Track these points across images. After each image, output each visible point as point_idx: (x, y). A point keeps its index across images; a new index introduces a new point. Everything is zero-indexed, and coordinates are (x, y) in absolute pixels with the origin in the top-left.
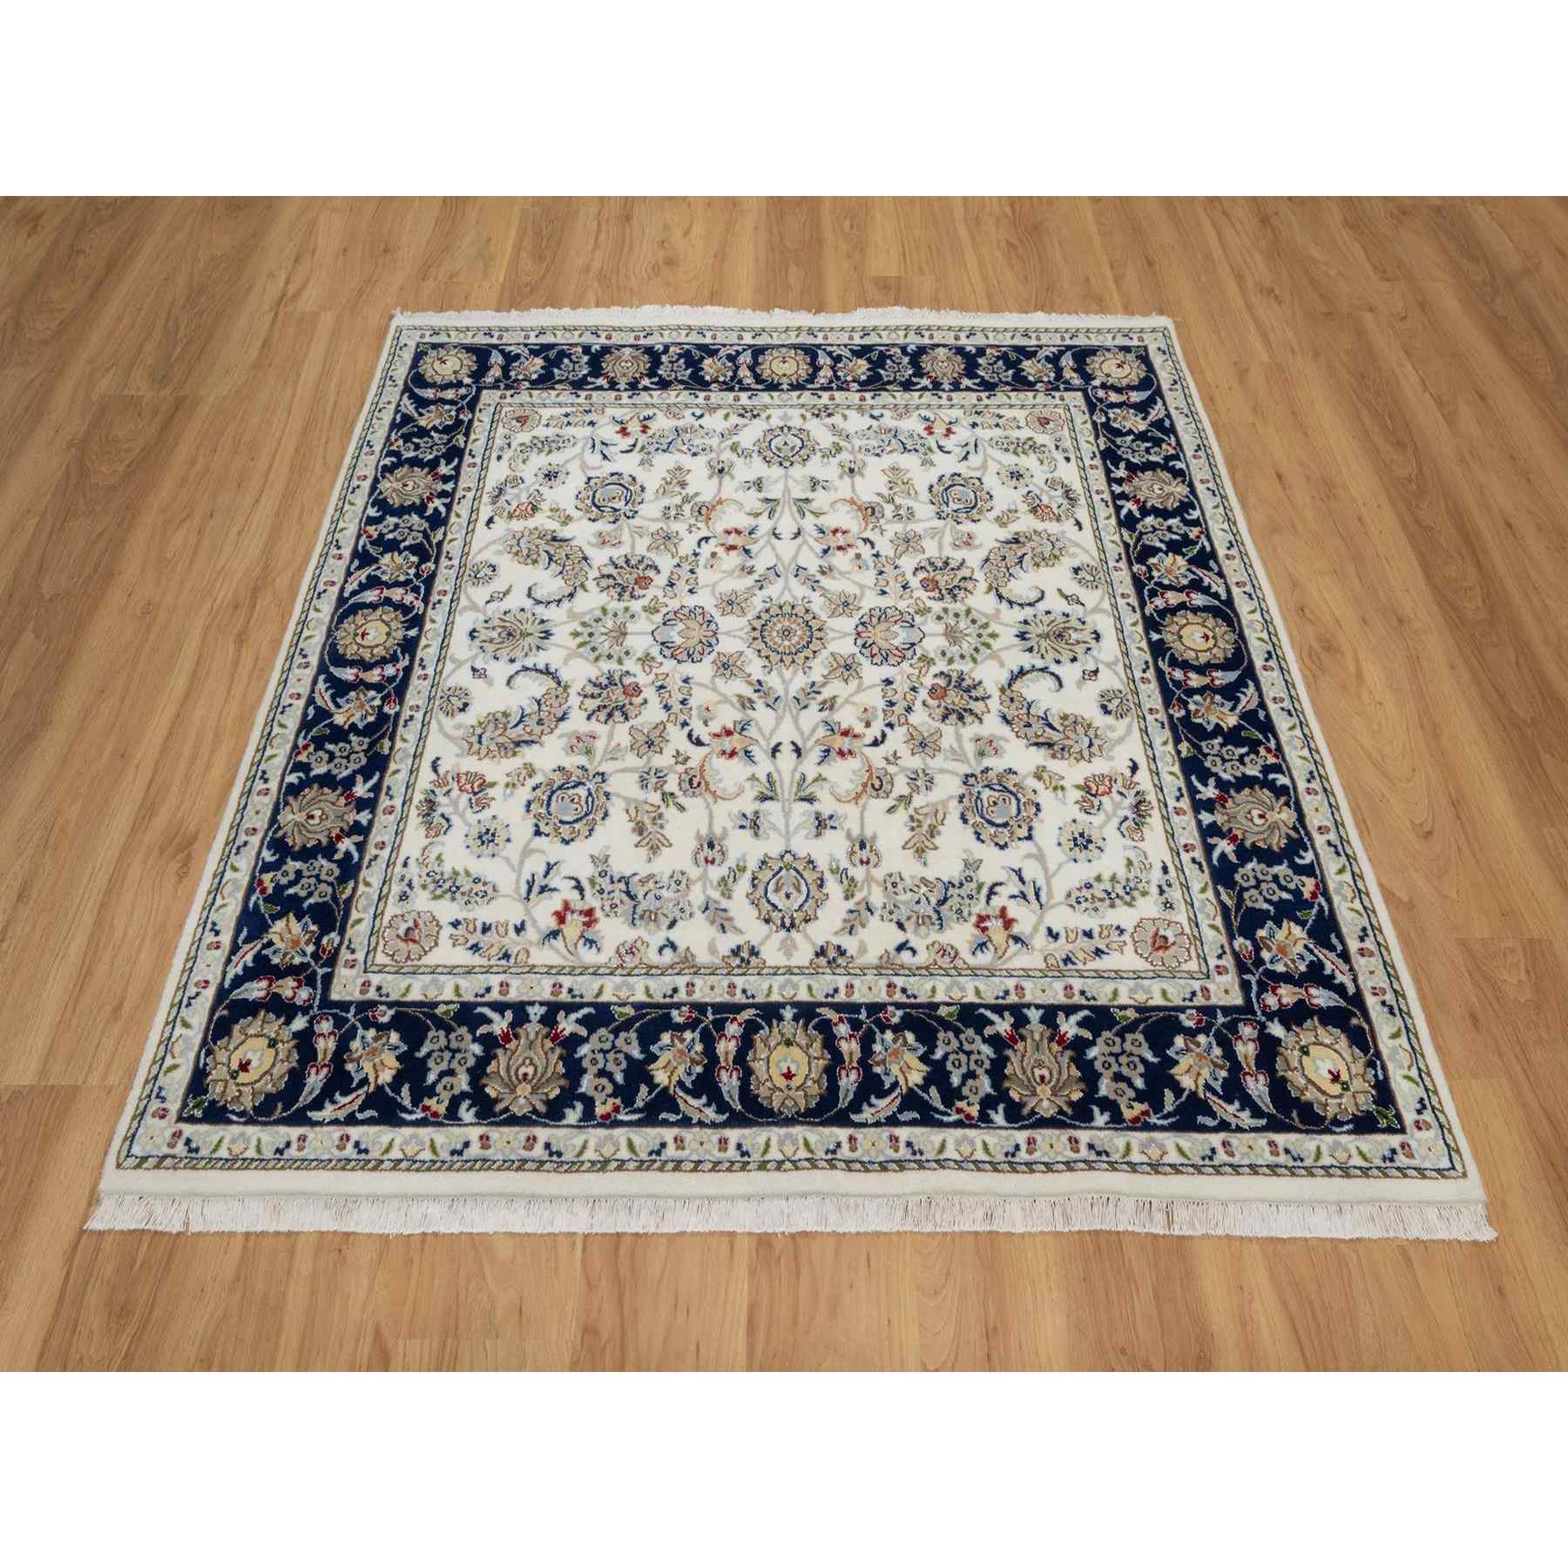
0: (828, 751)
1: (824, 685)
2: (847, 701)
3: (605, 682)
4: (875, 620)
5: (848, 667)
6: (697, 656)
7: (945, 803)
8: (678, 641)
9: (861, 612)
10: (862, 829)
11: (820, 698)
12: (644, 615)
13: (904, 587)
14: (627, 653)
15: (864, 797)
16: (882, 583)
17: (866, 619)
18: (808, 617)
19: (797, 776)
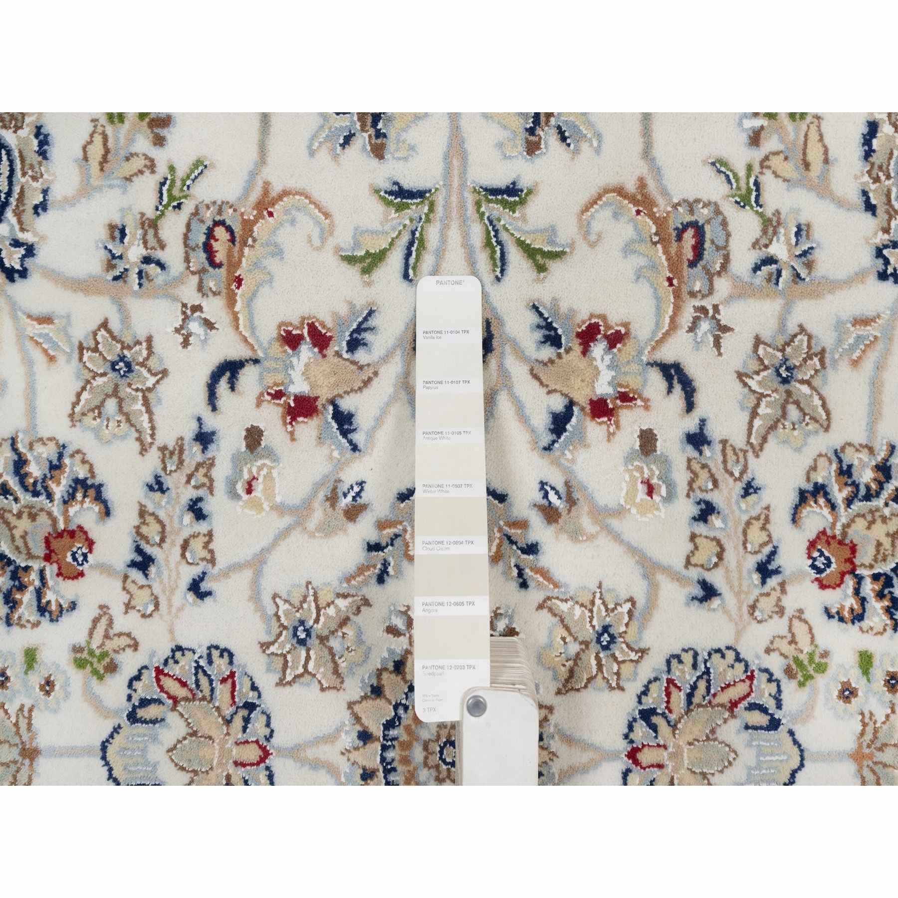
12: (77, 678)
13: (765, 570)
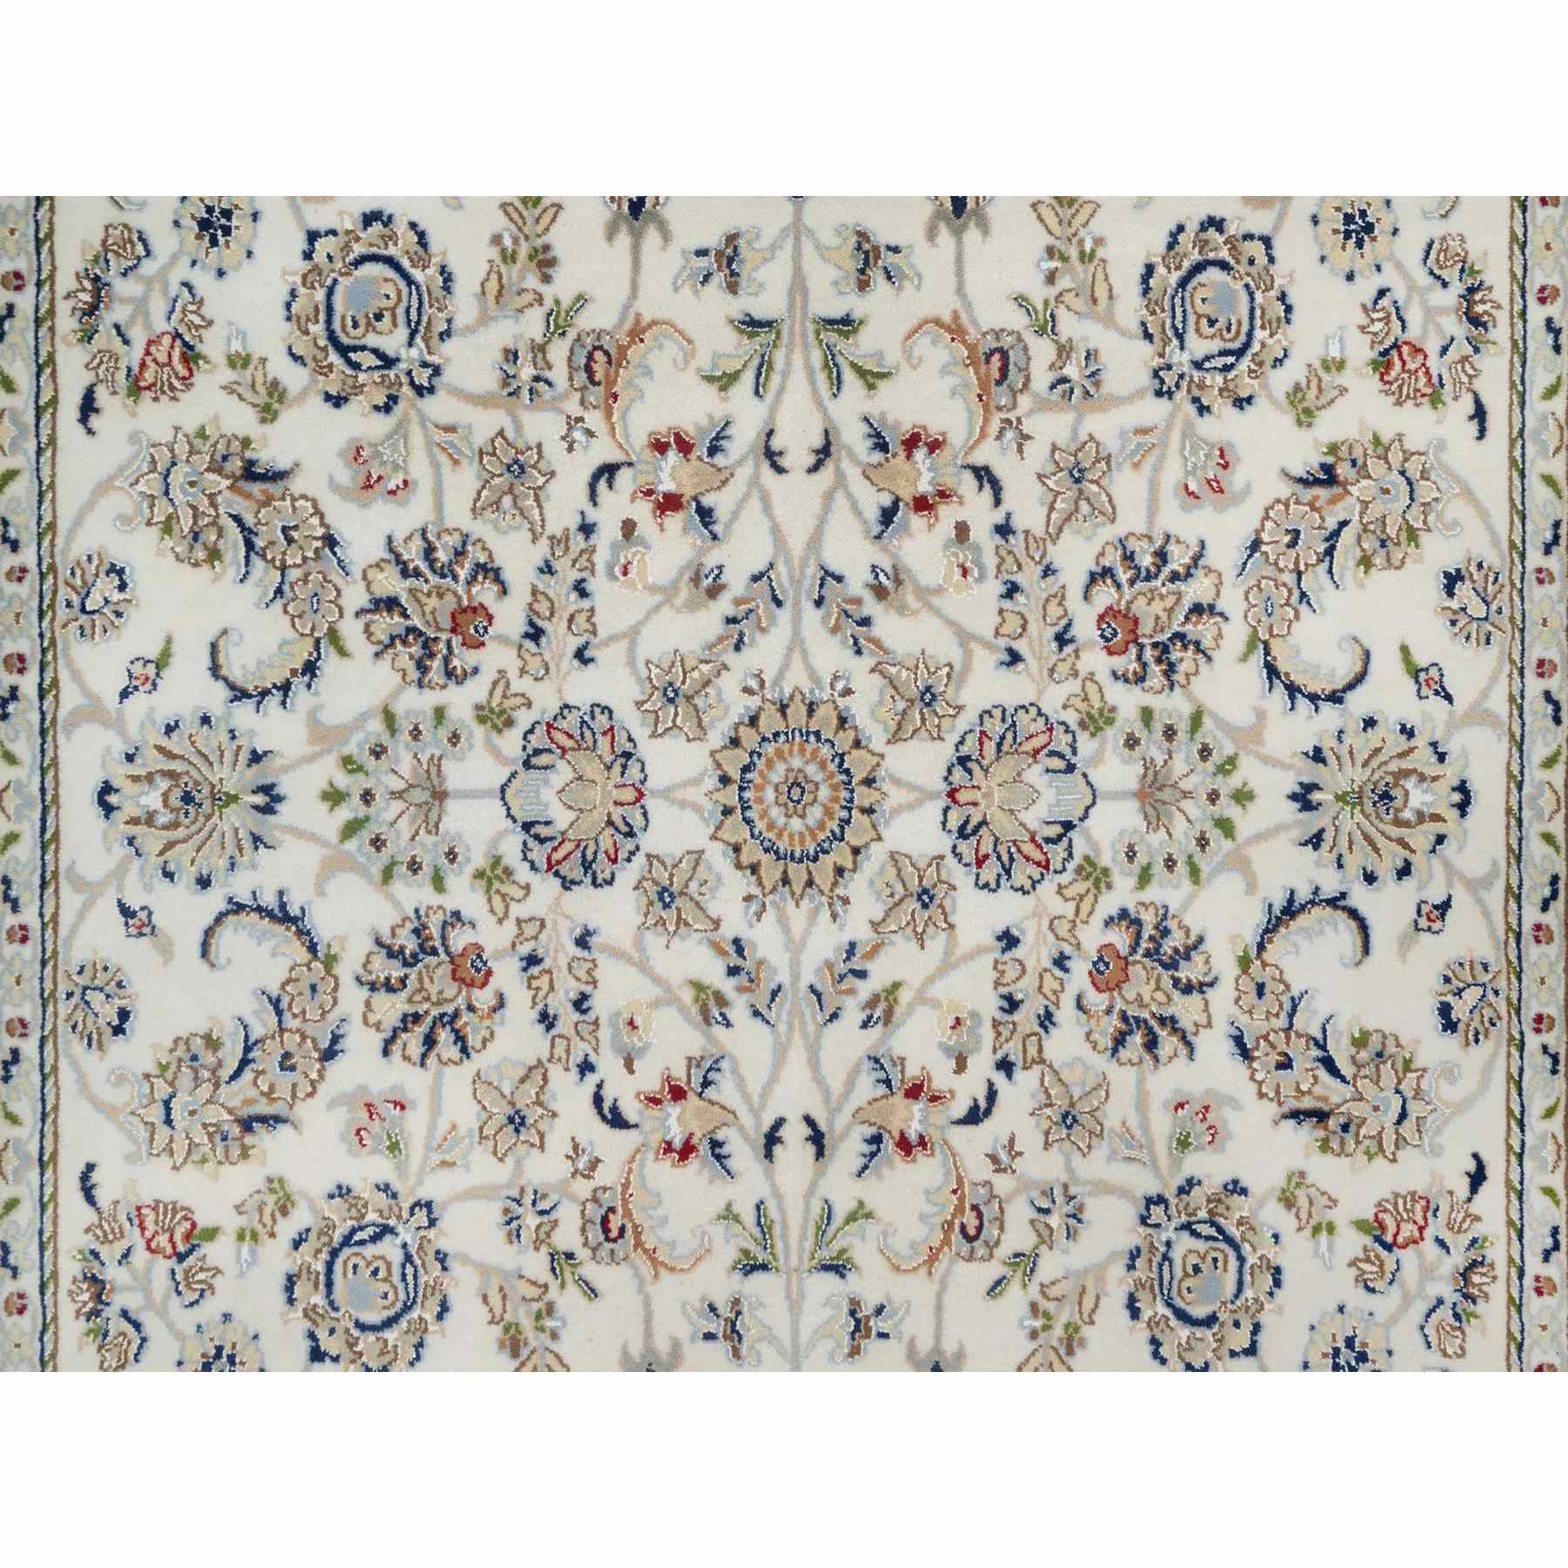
0: (876, 1140)
1: (876, 950)
2: (921, 999)
3: (411, 945)
4: (990, 747)
5: (925, 897)
6: (603, 868)
7: (1100, 1270)
8: (562, 818)
9: (962, 724)
10: (938, 1337)
11: (865, 989)
14: (452, 856)
15: (945, 1257)
16: (1013, 624)
17: (970, 747)
18: (844, 740)
19: (816, 1207)
